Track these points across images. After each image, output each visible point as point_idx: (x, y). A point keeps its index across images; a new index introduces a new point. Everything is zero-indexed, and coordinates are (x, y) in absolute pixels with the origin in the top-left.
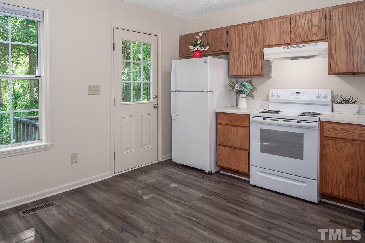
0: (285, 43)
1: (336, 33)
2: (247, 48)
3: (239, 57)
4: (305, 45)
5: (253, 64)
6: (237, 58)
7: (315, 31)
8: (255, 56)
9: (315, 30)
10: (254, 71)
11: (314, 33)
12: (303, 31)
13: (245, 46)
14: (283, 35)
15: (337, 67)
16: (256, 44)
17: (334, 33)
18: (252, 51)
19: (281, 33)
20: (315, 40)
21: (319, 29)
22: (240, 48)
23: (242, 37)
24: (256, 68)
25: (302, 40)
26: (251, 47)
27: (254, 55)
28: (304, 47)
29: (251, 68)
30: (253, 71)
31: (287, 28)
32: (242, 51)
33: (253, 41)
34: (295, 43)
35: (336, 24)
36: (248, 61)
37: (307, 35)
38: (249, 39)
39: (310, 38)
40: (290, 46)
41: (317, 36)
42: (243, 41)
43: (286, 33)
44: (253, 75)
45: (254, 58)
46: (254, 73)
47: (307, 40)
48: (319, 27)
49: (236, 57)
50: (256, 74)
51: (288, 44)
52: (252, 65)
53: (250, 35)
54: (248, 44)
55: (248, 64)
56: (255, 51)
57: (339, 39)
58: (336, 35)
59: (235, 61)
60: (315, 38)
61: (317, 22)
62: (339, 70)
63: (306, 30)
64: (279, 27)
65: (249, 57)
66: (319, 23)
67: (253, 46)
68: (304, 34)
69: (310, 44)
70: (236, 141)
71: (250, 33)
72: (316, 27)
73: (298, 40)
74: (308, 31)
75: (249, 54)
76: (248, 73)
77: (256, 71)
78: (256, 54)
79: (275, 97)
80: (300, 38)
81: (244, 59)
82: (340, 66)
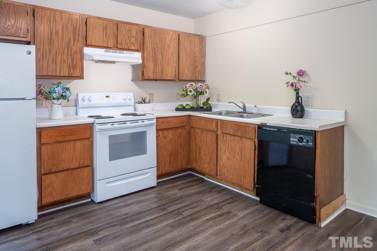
0: (108, 46)
1: (147, 47)
2: (62, 42)
3: (50, 51)
4: (125, 52)
5: (72, 63)
6: (48, 52)
7: (133, 42)
8: (74, 54)
9: (133, 40)
10: (74, 72)
11: (133, 44)
12: (124, 39)
13: (60, 40)
14: (106, 38)
15: (148, 74)
16: (75, 39)
17: (146, 46)
18: (70, 47)
19: (104, 35)
20: (133, 49)
21: (136, 40)
22: (51, 39)
23: (54, 26)
24: (76, 68)
25: (123, 47)
26: (69, 42)
27: (73, 52)
28: (123, 53)
29: (69, 68)
30: (72, 71)
31: (110, 32)
32: (56, 44)
33: (71, 36)
34: (117, 49)
35: (148, 40)
36: (65, 58)
37: (127, 44)
38: (65, 31)
39: (130, 47)
40: (111, 50)
41: (134, 46)
42: (57, 32)
43: (109, 37)
44: (72, 77)
45: (72, 56)
46: (73, 74)
47: (127, 48)
48: (136, 39)
49: (46, 50)
50: (75, 76)
51: (110, 48)
52: (70, 64)
53: (66, 26)
54: (64, 37)
55: (64, 62)
56: (74, 48)
57: (149, 52)
58: (147, 49)
59: (43, 55)
60: (133, 48)
61: (135, 35)
62: (149, 77)
63: (126, 39)
64: (102, 28)
65: (66, 53)
66: (136, 35)
67: (72, 42)
68: (125, 42)
69: (128, 52)
70: (73, 159)
71: (66, 24)
72: (134, 38)
73: (120, 46)
74: (128, 41)
75: (66, 50)
76: (64, 73)
77: (75, 71)
78: (76, 52)
79: (85, 101)
80: (121, 44)
81: (59, 55)
82: (149, 74)
